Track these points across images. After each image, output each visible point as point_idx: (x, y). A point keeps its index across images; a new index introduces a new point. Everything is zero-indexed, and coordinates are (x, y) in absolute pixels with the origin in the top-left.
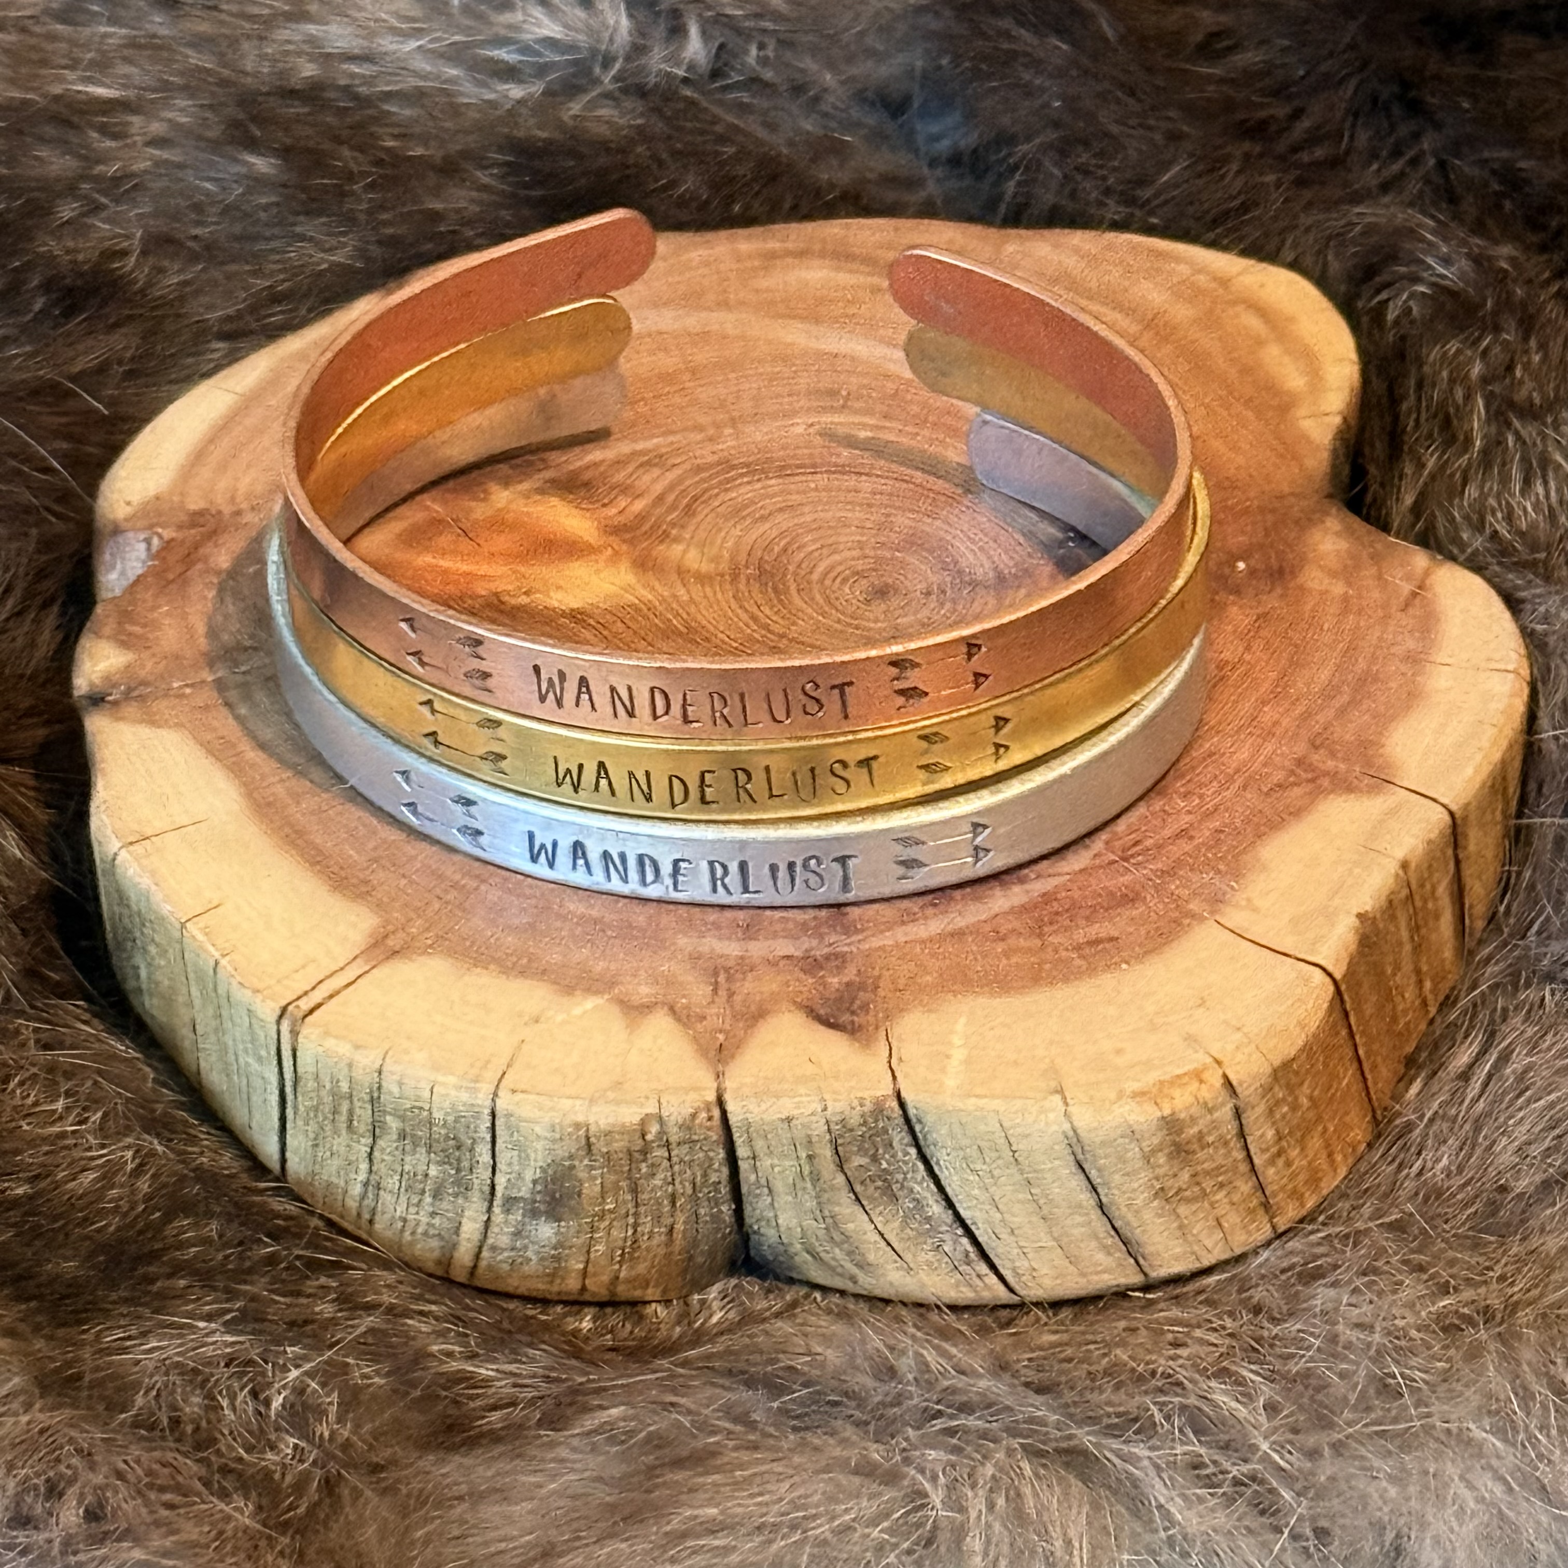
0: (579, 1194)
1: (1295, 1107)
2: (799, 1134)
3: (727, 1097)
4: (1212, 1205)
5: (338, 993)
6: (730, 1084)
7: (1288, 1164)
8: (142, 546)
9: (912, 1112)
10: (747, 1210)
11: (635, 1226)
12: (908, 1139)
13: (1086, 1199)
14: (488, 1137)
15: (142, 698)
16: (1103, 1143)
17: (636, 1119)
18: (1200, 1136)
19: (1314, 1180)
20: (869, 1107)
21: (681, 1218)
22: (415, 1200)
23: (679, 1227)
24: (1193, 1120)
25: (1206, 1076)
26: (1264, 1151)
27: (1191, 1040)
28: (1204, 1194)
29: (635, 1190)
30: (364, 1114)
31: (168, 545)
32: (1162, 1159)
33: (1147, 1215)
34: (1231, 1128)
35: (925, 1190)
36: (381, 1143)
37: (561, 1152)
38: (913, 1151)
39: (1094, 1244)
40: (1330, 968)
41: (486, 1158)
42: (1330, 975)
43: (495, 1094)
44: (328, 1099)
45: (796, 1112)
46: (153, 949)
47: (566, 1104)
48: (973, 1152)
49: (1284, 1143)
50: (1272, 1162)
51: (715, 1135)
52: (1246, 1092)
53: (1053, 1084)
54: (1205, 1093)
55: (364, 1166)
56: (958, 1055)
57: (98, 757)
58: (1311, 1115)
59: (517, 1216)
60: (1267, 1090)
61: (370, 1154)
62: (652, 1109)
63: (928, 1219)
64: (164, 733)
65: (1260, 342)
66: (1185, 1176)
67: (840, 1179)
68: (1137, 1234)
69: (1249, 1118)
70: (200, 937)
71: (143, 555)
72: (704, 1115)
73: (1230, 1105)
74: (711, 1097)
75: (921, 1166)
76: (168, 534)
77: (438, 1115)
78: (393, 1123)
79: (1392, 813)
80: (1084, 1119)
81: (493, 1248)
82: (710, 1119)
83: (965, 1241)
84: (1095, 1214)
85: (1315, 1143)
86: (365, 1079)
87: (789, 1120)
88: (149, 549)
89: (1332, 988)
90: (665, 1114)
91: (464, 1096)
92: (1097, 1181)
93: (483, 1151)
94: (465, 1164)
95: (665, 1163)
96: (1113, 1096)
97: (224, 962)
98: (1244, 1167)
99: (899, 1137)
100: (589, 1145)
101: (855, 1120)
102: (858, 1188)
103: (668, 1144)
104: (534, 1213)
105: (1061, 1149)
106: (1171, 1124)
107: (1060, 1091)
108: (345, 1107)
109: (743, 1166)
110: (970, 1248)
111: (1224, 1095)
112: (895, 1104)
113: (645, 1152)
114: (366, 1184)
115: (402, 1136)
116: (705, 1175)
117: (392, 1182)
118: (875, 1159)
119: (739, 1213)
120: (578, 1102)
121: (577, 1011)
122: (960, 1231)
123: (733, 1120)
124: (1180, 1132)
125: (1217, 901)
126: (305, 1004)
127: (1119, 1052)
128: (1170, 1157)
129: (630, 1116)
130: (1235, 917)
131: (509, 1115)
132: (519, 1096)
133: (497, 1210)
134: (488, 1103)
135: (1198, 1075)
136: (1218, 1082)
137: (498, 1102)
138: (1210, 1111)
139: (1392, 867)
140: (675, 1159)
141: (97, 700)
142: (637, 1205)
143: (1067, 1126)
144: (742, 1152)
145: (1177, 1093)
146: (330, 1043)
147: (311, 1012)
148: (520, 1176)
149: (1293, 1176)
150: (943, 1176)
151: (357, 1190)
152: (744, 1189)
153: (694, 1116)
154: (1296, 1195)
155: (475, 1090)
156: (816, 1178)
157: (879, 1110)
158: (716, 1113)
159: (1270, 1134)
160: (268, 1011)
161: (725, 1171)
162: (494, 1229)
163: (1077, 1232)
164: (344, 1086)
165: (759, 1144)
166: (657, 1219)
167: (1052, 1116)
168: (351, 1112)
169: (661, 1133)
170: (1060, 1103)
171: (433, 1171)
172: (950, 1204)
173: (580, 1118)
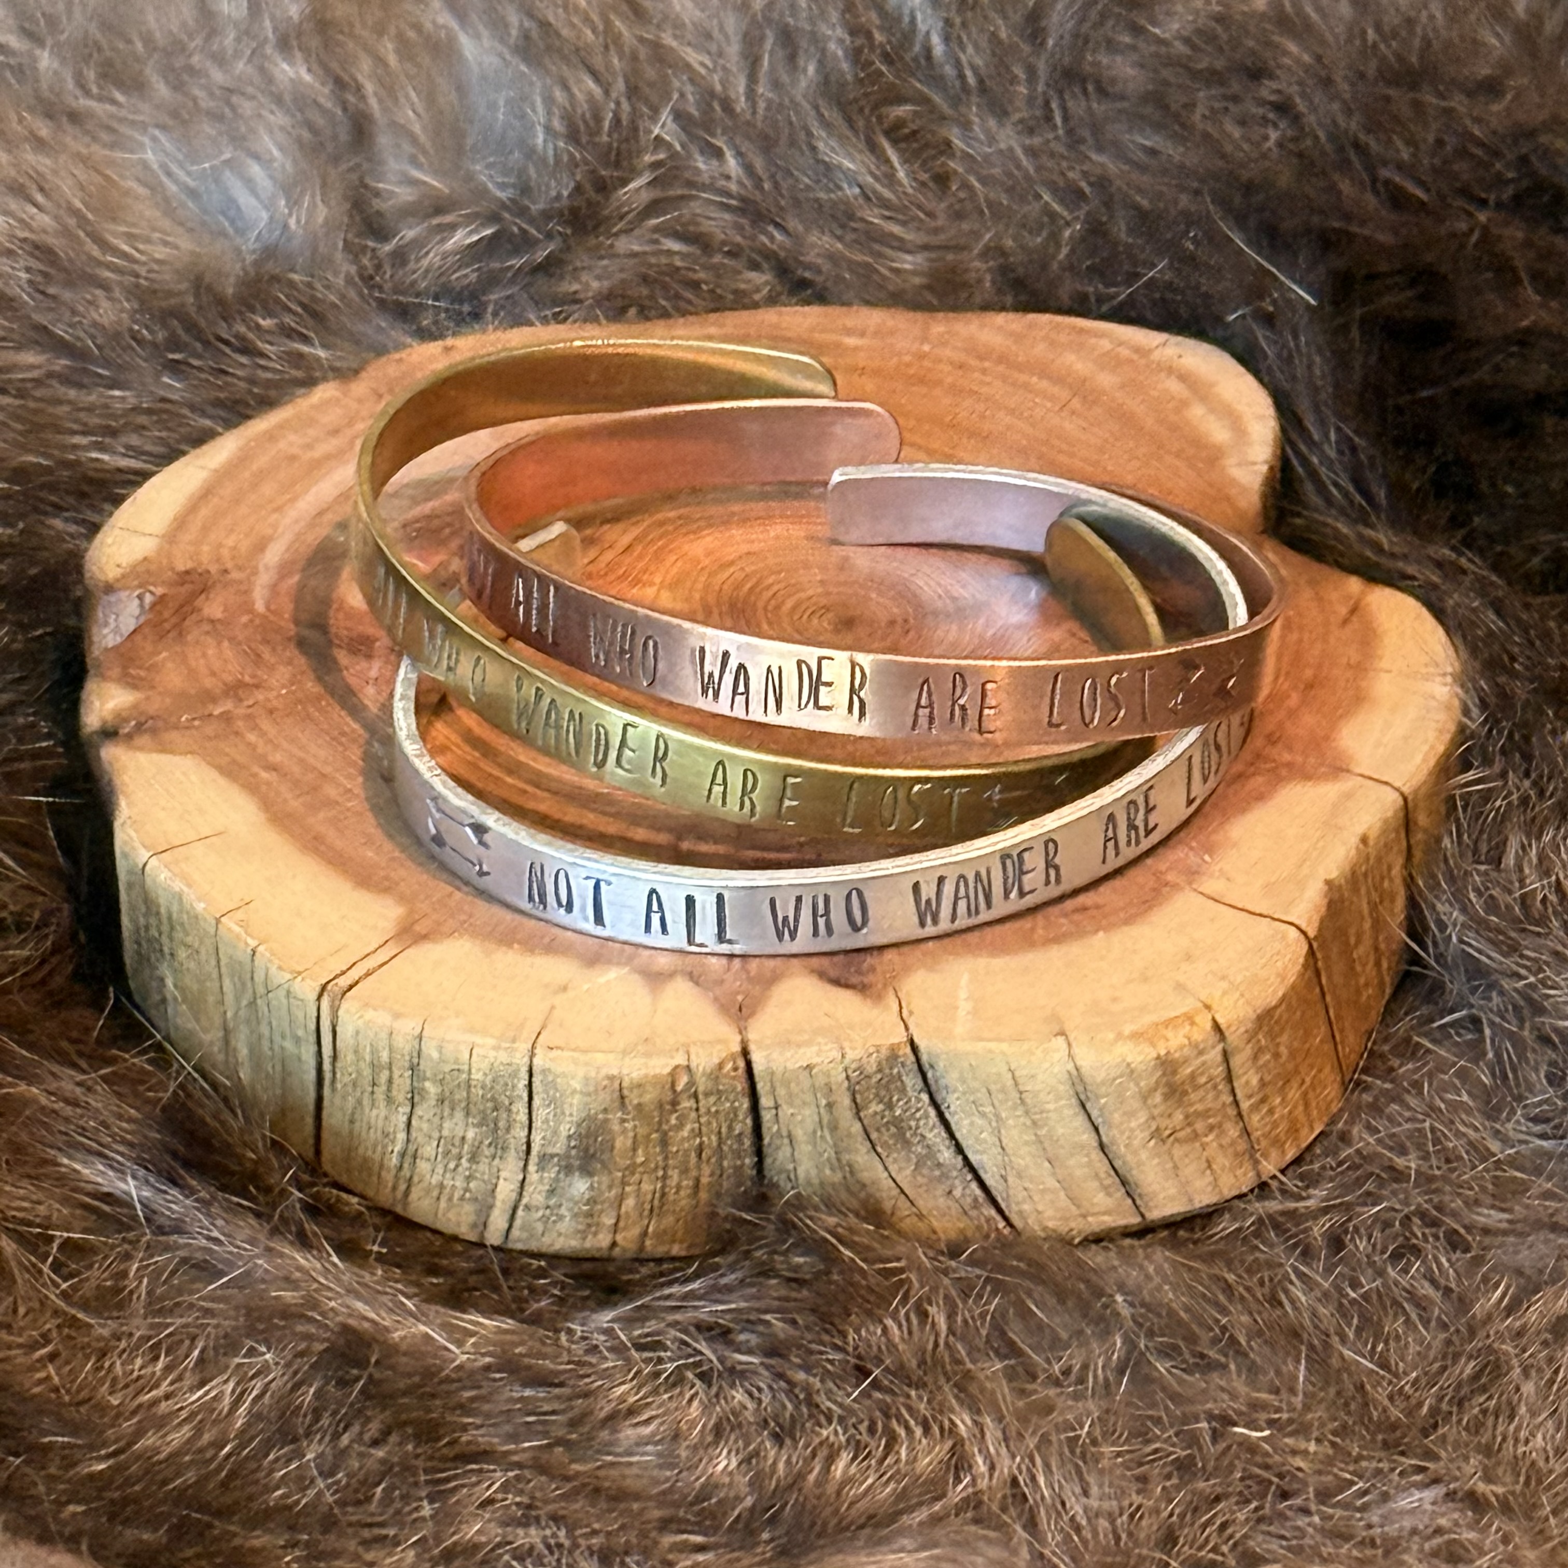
0: (612, 1148)
1: (1277, 1055)
2: (821, 1081)
3: (752, 1047)
4: (1204, 1147)
5: (375, 970)
6: (752, 1036)
7: (1271, 1111)
8: (136, 602)
9: (924, 1058)
10: (768, 1161)
11: (665, 1177)
12: (920, 1084)
13: (1088, 1137)
14: (525, 1096)
15: (154, 731)
16: (1103, 1083)
17: (667, 1070)
18: (1193, 1077)
19: (1294, 1130)
20: (884, 1052)
21: (706, 1170)
22: (452, 1165)
23: (705, 1180)
24: (1186, 1061)
25: (1198, 1019)
26: (1250, 1097)
27: (1180, 987)
28: (1196, 1136)
29: (664, 1142)
30: (402, 1083)
31: (161, 600)
32: (1158, 1098)
33: (1144, 1155)
34: (1220, 1070)
35: (936, 1136)
36: (419, 1111)
37: (595, 1107)
38: (925, 1097)
39: (1095, 1184)
40: (1304, 926)
41: (523, 1117)
42: (1304, 933)
43: (532, 1056)
44: (367, 1072)
45: (815, 1060)
46: (182, 954)
47: (600, 1058)
48: (982, 1095)
49: (1268, 1090)
50: (1255, 1108)
51: (741, 1085)
52: (1234, 1037)
53: (1057, 1029)
54: (1197, 1036)
55: (401, 1136)
56: (964, 1007)
57: (117, 781)
58: (1290, 1066)
59: (551, 1174)
60: (1251, 1036)
61: (409, 1124)
62: (680, 1060)
63: (939, 1165)
64: (177, 759)
65: (1184, 404)
66: (1179, 1117)
67: (857, 1127)
68: (1135, 1175)
69: (1237, 1061)
70: (237, 929)
71: (137, 612)
72: (729, 1066)
73: (1220, 1047)
74: (736, 1048)
75: (932, 1112)
76: (159, 591)
77: (477, 1076)
78: (432, 1089)
79: (1348, 796)
80: (1087, 1059)
81: (527, 1207)
82: (735, 1069)
83: (974, 1185)
84: (1097, 1155)
85: (1294, 1094)
86: (404, 1044)
87: (809, 1068)
88: (142, 606)
89: (1306, 947)
90: (693, 1065)
91: (503, 1057)
92: (1098, 1121)
93: (520, 1109)
94: (502, 1124)
95: (693, 1115)
96: (1111, 1036)
97: (261, 949)
98: (1232, 1112)
99: (912, 1081)
100: (622, 1097)
101: (871, 1067)
102: (874, 1136)
103: (695, 1096)
104: (568, 1169)
105: (1064, 1089)
106: (1167, 1065)
107: (1062, 1033)
108: (384, 1076)
109: (767, 1116)
110: (978, 1192)
111: (1213, 1038)
112: (908, 1050)
113: (674, 1103)
114: (403, 1155)
115: (441, 1101)
116: (730, 1128)
117: (429, 1150)
118: (890, 1106)
119: (760, 1165)
120: (611, 1057)
121: (602, 980)
122: (969, 1177)
123: (758, 1068)
124: (1174, 1072)
125: (1192, 874)
126: (344, 982)
127: (1115, 1000)
128: (1166, 1097)
129: (661, 1066)
130: (1212, 886)
131: (544, 1071)
132: (555, 1053)
133: (532, 1168)
134: (526, 1060)
135: (1190, 1019)
136: (1209, 1025)
137: (536, 1061)
138: (1201, 1053)
139: (1354, 841)
140: (702, 1110)
141: (109, 733)
142: (666, 1158)
143: (1070, 1066)
144: (765, 1101)
145: (1170, 1034)
146: (370, 1014)
147: (351, 987)
148: (555, 1133)
149: (1275, 1125)
150: (952, 1120)
151: (394, 1160)
152: (766, 1141)
153: (721, 1066)
154: (1278, 1143)
155: (511, 1051)
156: (834, 1128)
157: (893, 1056)
158: (741, 1064)
159: (1255, 1081)
160: (307, 990)
161: (749, 1121)
162: (529, 1189)
163: (1078, 1173)
164: (385, 1056)
165: (781, 1092)
166: (685, 1171)
167: (1057, 1056)
168: (390, 1081)
169: (691, 1083)
170: (1065, 1046)
171: (470, 1134)
172: (959, 1150)
173: (615, 1072)
